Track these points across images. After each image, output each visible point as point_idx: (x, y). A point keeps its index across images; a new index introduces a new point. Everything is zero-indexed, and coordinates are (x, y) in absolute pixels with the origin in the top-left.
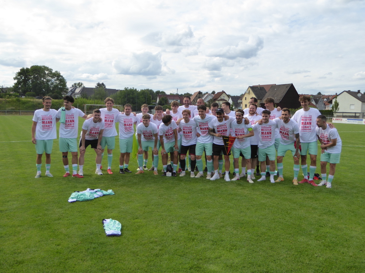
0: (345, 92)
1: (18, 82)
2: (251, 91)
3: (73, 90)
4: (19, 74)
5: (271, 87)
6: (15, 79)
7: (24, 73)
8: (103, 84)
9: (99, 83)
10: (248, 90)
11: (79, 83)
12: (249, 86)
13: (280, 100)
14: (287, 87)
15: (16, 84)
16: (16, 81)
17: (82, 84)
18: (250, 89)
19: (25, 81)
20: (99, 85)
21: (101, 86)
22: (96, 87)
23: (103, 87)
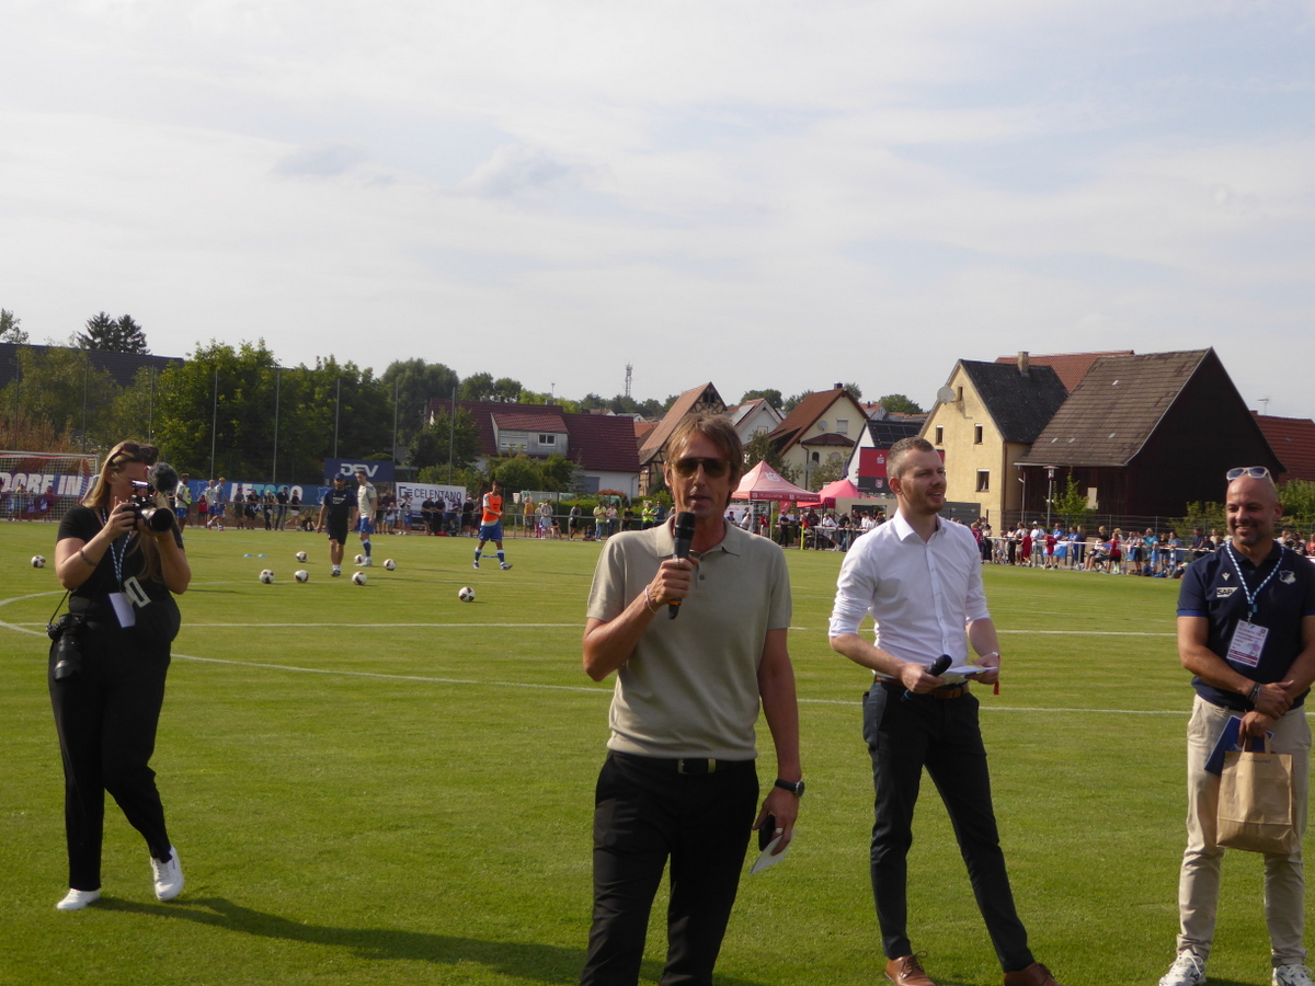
2: (971, 392)
5: (1092, 369)
8: (127, 323)
9: (103, 319)
10: (954, 387)
12: (963, 362)
13: (1133, 447)
14: (1179, 372)
17: (7, 321)
18: (964, 379)
20: (100, 326)
21: (113, 337)
22: (84, 341)
23: (129, 340)
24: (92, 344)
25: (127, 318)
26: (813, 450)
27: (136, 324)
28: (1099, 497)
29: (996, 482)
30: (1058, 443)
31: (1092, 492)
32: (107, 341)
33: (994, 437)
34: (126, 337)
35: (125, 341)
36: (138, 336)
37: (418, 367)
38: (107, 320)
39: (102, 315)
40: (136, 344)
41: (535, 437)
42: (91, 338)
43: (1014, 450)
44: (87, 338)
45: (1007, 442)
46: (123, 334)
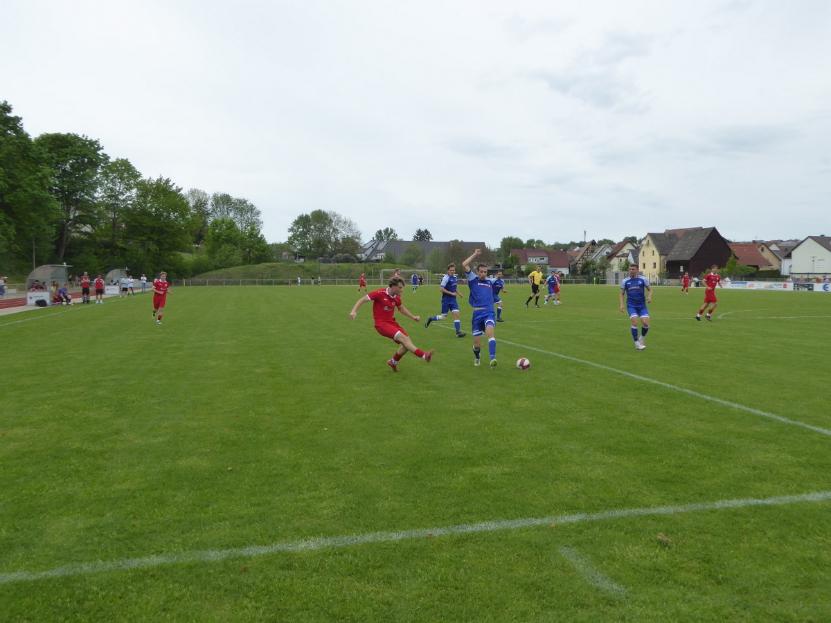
0: (810, 239)
1: (293, 235)
2: (651, 242)
3: (374, 246)
4: (297, 223)
6: (291, 230)
7: (303, 221)
8: (426, 231)
9: (420, 230)
10: (647, 240)
11: (387, 229)
12: (649, 234)
13: (692, 254)
14: (706, 234)
15: (290, 239)
16: (291, 234)
17: (392, 231)
18: (648, 238)
19: (303, 235)
20: (419, 232)
21: (423, 236)
22: (415, 237)
24: (417, 238)
26: (620, 258)
27: (429, 231)
28: (684, 269)
29: (658, 266)
30: (674, 255)
31: (682, 267)
32: (421, 236)
33: (657, 253)
35: (426, 236)
36: (430, 234)
37: (510, 239)
40: (429, 237)
41: (539, 258)
43: (663, 257)
45: (660, 255)
46: (425, 234)
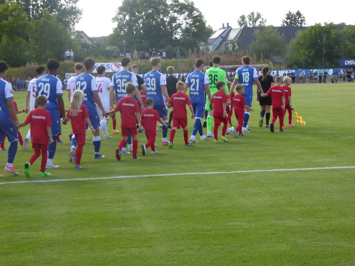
1: (118, 25)
4: (122, 10)
6: (115, 19)
8: (299, 14)
15: (115, 30)
17: (259, 16)
19: (131, 24)
20: (290, 16)
21: (294, 19)
23: (300, 19)
24: (287, 23)
25: (298, 12)
27: (301, 13)
32: (292, 21)
34: (298, 18)
35: (298, 20)
36: (303, 17)
38: (291, 13)
39: (289, 12)
40: (302, 21)
42: (286, 20)
44: (284, 20)
46: (297, 17)
